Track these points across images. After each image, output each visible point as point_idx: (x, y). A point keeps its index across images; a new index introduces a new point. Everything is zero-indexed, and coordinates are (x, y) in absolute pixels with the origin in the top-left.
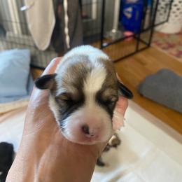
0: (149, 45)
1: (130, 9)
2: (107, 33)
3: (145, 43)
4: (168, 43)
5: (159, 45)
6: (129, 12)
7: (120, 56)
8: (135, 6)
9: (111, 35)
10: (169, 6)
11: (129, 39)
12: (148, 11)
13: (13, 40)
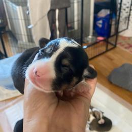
0: (115, 46)
1: (101, 22)
2: (85, 38)
3: (112, 44)
4: (129, 44)
5: (123, 45)
6: (100, 24)
7: (95, 55)
8: (104, 20)
9: (88, 39)
10: (127, 19)
11: (101, 43)
12: (113, 23)
13: (22, 46)
